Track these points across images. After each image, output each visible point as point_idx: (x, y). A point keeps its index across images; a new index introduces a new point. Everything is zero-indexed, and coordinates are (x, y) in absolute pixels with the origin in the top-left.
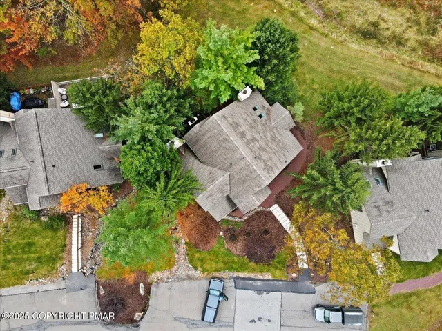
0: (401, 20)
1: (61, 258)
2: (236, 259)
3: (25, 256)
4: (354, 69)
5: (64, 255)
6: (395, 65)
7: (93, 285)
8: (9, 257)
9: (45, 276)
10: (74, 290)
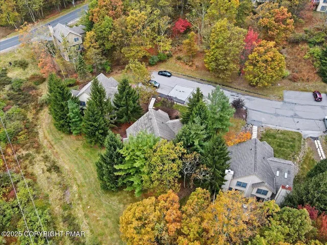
0: (36, 166)
1: (263, 134)
2: (179, 110)
3: (282, 141)
4: (76, 157)
5: (261, 135)
6: (58, 150)
7: (248, 120)
8: (291, 143)
9: (272, 130)
10: (258, 121)
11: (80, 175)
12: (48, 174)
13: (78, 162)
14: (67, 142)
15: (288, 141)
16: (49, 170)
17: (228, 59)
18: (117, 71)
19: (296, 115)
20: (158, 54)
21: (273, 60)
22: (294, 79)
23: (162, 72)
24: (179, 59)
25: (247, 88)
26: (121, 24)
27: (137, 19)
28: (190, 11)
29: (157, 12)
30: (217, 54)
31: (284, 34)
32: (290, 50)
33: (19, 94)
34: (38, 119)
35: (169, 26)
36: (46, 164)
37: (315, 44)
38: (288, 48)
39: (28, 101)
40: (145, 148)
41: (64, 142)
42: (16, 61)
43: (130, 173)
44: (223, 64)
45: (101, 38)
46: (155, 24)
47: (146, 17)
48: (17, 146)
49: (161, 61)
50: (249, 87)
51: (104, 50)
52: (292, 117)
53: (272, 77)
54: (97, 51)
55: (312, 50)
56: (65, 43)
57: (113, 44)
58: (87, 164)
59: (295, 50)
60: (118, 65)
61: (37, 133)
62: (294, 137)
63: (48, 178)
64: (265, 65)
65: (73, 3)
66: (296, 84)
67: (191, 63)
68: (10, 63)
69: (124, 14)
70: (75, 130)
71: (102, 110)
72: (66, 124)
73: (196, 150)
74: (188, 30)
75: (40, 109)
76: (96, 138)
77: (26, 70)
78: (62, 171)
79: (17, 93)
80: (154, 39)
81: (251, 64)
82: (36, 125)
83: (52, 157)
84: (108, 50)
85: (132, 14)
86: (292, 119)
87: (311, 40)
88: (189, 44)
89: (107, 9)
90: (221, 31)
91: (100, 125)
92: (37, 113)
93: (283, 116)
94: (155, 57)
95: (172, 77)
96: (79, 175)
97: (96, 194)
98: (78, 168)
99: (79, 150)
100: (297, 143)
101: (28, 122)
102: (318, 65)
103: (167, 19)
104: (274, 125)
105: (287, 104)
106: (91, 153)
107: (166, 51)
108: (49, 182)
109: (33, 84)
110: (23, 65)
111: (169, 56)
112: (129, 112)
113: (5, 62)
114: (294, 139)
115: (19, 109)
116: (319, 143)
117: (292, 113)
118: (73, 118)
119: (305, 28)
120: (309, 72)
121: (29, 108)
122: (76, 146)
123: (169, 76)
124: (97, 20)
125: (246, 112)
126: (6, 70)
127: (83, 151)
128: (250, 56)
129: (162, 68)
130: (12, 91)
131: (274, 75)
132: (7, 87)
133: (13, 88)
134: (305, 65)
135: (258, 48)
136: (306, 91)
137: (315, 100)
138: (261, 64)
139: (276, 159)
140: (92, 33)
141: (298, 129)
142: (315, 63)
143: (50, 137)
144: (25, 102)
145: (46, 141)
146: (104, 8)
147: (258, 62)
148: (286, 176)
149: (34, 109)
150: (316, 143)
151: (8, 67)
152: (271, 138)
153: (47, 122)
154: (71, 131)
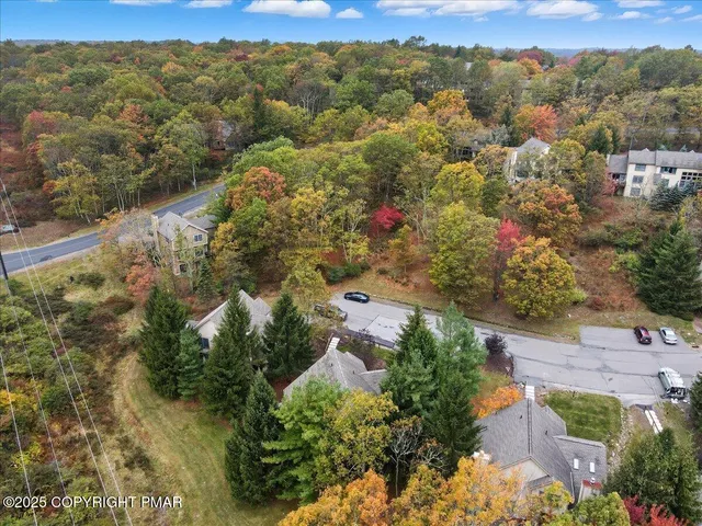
0: (105, 457)
1: (545, 400)
3: (584, 413)
4: (184, 442)
6: (149, 428)
7: (515, 375)
8: (601, 417)
10: (535, 378)
11: (189, 475)
12: (126, 472)
13: (187, 451)
14: (167, 414)
15: (595, 412)
16: (129, 465)
17: (472, 267)
18: (267, 292)
19: (605, 367)
20: (344, 263)
21: (550, 269)
22: (596, 306)
23: (351, 294)
24: (383, 272)
25: (511, 322)
26: (281, 210)
27: (309, 202)
28: (401, 194)
29: (344, 192)
30: (450, 259)
31: (566, 229)
32: (584, 258)
33: (83, 330)
34: (114, 372)
35: (365, 216)
36: (125, 453)
37: (627, 248)
38: (580, 255)
39: (99, 340)
40: (322, 403)
41: (161, 414)
42: (83, 275)
43: (292, 461)
44: (463, 277)
45: (244, 234)
46: (339, 213)
47: (325, 200)
48: (70, 420)
49: (350, 276)
50: (515, 319)
51: (246, 255)
52: (599, 370)
53: (554, 299)
54: (235, 255)
55: (622, 257)
56: (180, 242)
57: (264, 242)
58: (204, 454)
59: (594, 259)
60: (270, 281)
61: (111, 397)
62: (606, 405)
63: (127, 479)
64: (537, 277)
65: (194, 183)
66: (601, 315)
67: (405, 280)
68: (72, 279)
69: (287, 195)
70: (185, 388)
71: (242, 348)
72: (172, 376)
73: (416, 412)
74: (398, 224)
75: (120, 355)
76: (225, 403)
77: (99, 291)
78: (155, 468)
79: (80, 328)
80: (337, 238)
81: (513, 276)
82: (109, 383)
83: (137, 442)
84: (254, 255)
85: (301, 194)
86: (598, 374)
87: (618, 241)
88: (400, 246)
89: (258, 189)
90: (455, 222)
91: (235, 376)
92: (114, 361)
93: (582, 369)
94: (338, 267)
95: (370, 303)
96: (187, 476)
97: (220, 512)
98: (187, 462)
99: (191, 428)
100: (613, 417)
101: (96, 378)
102: (636, 283)
103: (359, 204)
104: (565, 383)
105: (586, 348)
106: (214, 435)
107: (359, 256)
108: (127, 488)
109: (111, 313)
110: (95, 281)
111: (365, 268)
112: (291, 355)
113: (62, 276)
114: (606, 409)
115: (83, 354)
116: (655, 417)
117: (598, 364)
118: (187, 363)
119: (606, 223)
120: (622, 294)
121: (99, 353)
122: (185, 422)
123: (364, 302)
124: (238, 204)
125: (511, 362)
126: (62, 289)
127: (196, 431)
128: (509, 263)
129: (351, 287)
130: (70, 325)
131: (556, 295)
132: (62, 318)
133: (73, 319)
134: (613, 283)
135: (521, 248)
136: (622, 327)
137: (640, 342)
138: (529, 274)
139: (570, 438)
140: (229, 225)
141: (613, 392)
142: (630, 279)
143: (135, 405)
144: (93, 342)
145: (126, 411)
146: (254, 186)
147: (524, 271)
148: (592, 470)
149: (108, 354)
150: (648, 416)
151: (66, 285)
152: (562, 408)
153: (131, 377)
154: (179, 391)
